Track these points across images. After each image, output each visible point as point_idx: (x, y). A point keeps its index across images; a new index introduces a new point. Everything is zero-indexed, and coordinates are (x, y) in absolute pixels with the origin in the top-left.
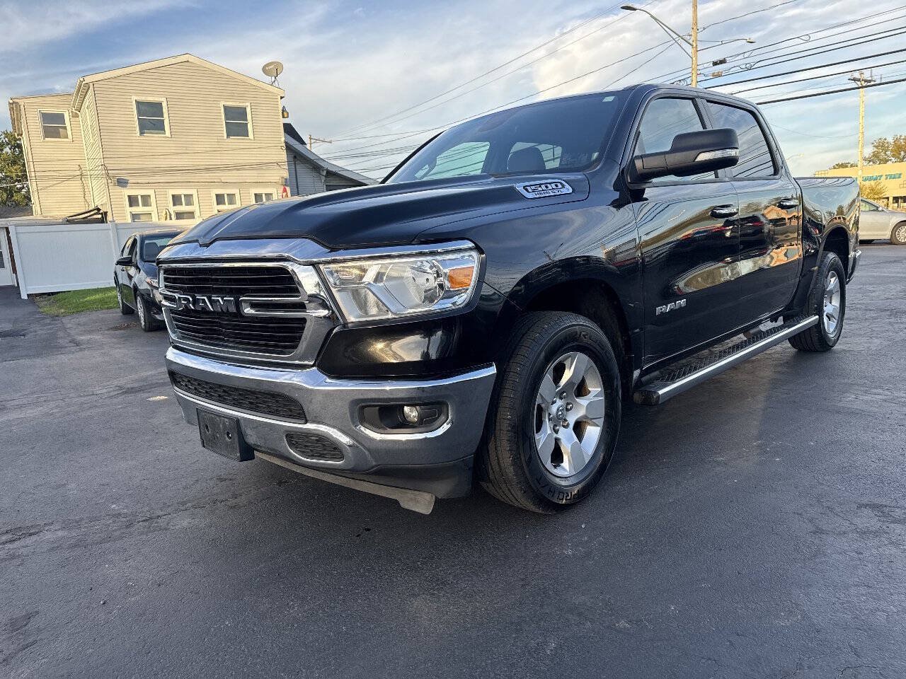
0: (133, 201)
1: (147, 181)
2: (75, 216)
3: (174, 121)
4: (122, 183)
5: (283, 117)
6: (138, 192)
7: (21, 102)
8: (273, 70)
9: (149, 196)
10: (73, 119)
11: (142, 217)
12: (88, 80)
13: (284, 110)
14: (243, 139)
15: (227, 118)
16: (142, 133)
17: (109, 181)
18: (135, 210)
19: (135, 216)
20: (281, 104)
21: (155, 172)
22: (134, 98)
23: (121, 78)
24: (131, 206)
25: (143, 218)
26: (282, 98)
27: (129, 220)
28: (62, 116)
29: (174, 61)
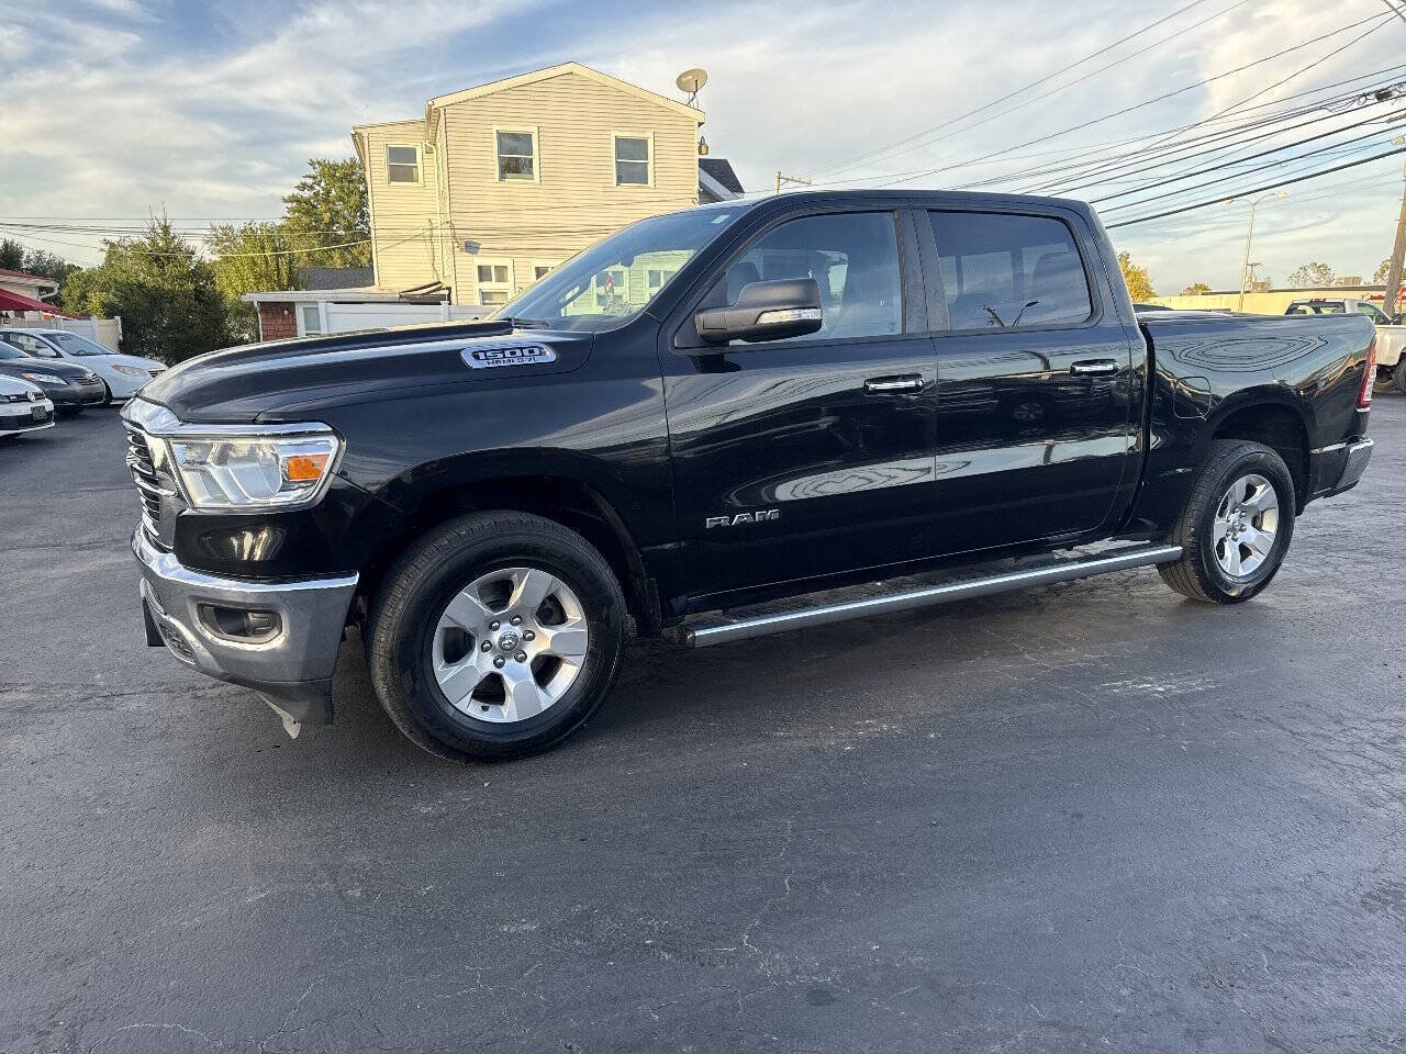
0: (483, 273)
1: (503, 246)
2: (416, 290)
3: (547, 161)
4: (471, 248)
5: (700, 153)
6: (492, 262)
7: (365, 133)
8: (691, 82)
9: (506, 267)
10: (426, 156)
11: (494, 296)
12: (439, 103)
13: (701, 144)
14: (638, 187)
15: (618, 156)
16: (502, 178)
17: (456, 245)
18: (487, 286)
19: (485, 295)
20: (698, 134)
21: (516, 234)
22: (495, 128)
23: (495, 96)
24: (481, 280)
25: (497, 299)
26: (700, 124)
27: (477, 301)
28: (413, 151)
29: (551, 72)
